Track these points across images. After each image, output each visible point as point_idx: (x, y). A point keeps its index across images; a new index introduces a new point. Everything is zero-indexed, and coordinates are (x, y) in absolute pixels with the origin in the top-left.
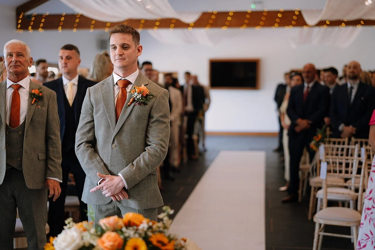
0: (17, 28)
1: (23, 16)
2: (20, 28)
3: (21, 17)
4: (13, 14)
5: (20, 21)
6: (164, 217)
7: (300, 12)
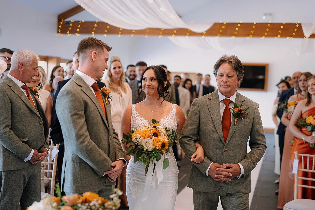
0: (58, 32)
1: (63, 22)
2: (60, 33)
3: (61, 23)
4: (56, 20)
5: (60, 27)
6: (114, 197)
7: (300, 25)
